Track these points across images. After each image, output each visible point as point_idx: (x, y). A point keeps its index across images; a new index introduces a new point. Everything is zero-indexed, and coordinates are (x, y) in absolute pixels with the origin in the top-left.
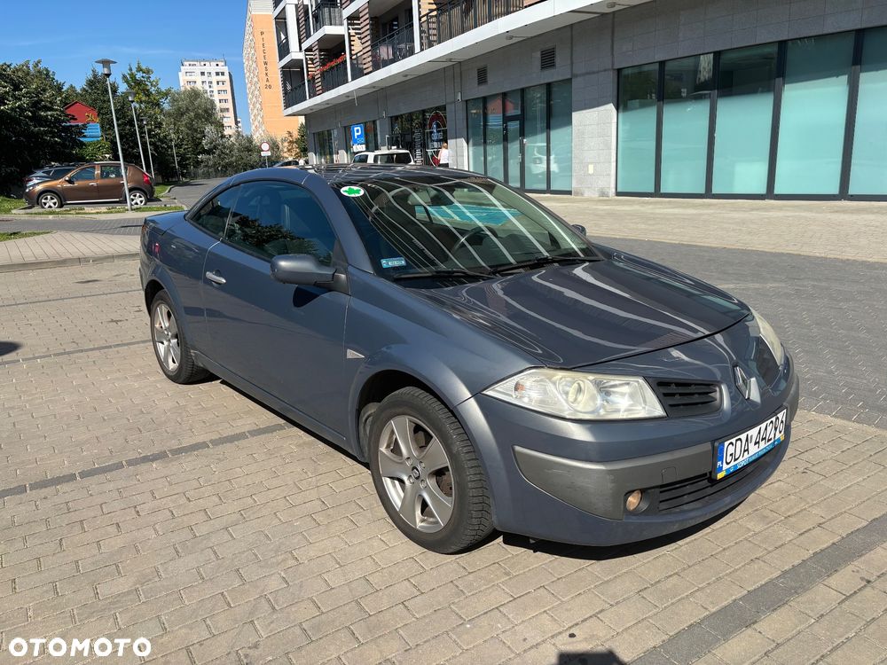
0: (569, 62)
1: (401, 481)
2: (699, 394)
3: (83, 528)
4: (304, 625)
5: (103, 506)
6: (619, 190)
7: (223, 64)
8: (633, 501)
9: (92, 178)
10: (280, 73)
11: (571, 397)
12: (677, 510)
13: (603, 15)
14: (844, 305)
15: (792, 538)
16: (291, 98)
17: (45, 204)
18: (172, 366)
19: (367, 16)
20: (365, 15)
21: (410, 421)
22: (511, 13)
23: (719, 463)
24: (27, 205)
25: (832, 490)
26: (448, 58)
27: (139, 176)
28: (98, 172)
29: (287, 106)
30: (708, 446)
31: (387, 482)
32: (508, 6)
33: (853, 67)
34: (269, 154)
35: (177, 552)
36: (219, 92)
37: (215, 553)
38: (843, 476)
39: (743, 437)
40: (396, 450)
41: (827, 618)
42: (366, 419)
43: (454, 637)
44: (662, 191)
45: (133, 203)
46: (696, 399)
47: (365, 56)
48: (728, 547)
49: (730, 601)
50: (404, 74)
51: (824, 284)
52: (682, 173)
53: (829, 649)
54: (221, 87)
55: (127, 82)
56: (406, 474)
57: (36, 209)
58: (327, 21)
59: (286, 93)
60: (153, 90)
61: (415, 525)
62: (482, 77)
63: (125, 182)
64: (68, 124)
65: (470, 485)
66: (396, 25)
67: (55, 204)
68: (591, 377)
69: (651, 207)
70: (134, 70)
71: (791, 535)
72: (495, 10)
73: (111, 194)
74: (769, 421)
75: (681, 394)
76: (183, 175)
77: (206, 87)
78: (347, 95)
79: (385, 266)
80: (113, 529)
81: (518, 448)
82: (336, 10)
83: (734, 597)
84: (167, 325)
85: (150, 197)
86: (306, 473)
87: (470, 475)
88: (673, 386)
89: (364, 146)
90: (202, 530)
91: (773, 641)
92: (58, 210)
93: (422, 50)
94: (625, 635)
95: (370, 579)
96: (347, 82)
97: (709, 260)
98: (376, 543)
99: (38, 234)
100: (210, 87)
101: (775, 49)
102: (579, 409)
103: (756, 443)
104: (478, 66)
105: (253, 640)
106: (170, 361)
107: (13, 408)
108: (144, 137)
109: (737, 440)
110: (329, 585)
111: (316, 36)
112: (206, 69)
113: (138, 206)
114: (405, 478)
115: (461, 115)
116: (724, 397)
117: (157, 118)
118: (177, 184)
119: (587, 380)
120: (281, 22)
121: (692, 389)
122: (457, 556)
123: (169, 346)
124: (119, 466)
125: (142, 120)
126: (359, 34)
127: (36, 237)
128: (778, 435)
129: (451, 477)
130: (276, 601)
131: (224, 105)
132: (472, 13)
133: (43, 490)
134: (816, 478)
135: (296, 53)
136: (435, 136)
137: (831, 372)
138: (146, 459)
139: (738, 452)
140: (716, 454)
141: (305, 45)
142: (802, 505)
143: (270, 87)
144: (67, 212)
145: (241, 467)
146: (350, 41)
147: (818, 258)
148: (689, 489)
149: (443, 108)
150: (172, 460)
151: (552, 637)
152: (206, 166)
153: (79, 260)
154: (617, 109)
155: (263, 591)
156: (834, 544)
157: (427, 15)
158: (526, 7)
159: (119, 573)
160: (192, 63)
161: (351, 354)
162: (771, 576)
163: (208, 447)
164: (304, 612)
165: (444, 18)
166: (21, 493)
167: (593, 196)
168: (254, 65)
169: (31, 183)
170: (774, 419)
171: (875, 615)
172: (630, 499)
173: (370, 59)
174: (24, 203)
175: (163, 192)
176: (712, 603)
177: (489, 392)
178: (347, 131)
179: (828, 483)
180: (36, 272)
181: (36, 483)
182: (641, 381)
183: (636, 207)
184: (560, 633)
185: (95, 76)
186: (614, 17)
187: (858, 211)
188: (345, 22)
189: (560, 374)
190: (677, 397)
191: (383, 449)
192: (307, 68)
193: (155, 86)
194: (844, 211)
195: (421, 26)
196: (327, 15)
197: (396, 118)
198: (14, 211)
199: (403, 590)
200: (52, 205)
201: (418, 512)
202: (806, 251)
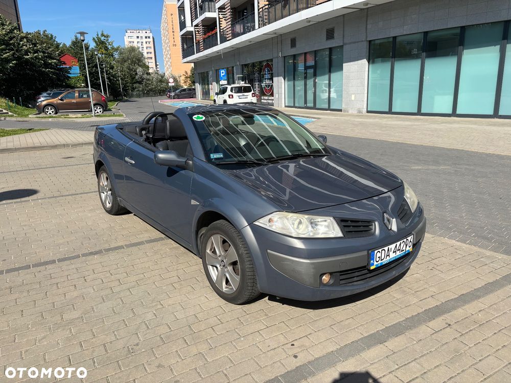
0: (342, 36)
1: (217, 267)
2: (364, 226)
3: (58, 287)
4: (162, 336)
5: (69, 277)
6: (368, 110)
7: (149, 32)
8: (326, 278)
9: (74, 98)
10: (180, 39)
11: (296, 226)
12: (350, 284)
13: (361, 9)
14: (480, 180)
15: (415, 302)
16: (186, 53)
17: (47, 112)
18: (108, 205)
19: (229, 7)
20: (228, 7)
21: (221, 237)
22: (309, 8)
23: (372, 261)
24: (37, 112)
25: (443, 279)
26: (274, 32)
27: (99, 97)
28: (77, 94)
29: (184, 57)
30: (365, 253)
31: (210, 268)
32: (307, 4)
33: (503, 41)
34: (173, 84)
35: (103, 300)
36: (147, 48)
37: (122, 301)
38: (451, 272)
39: (386, 248)
40: (214, 252)
41: (423, 341)
42: (201, 236)
43: (234, 344)
44: (393, 111)
45: (96, 112)
46: (362, 229)
47: (228, 30)
48: (381, 306)
49: (375, 331)
50: (250, 41)
51: (472, 167)
52: (405, 101)
53: (420, 356)
54: (148, 45)
55: (96, 42)
56: (219, 264)
57: (42, 115)
58: (207, 9)
59: (183, 50)
60: (109, 47)
61: (223, 290)
62: (293, 43)
63: (91, 100)
64: (61, 67)
65: (247, 270)
66: (245, 13)
67: (53, 112)
68: (306, 216)
69: (385, 120)
70: (100, 36)
71: (415, 300)
72: (300, 6)
73: (84, 107)
74: (402, 241)
75: (353, 226)
76: (125, 96)
77: (139, 45)
78: (217, 52)
79: (212, 157)
80: (73, 288)
81: (269, 251)
82: (213, 3)
83: (378, 330)
84: (106, 184)
85: (105, 109)
86: (172, 263)
87: (247, 265)
88: (349, 222)
89: (226, 81)
90: (116, 290)
91: (392, 351)
92: (54, 115)
93: (259, 28)
94: (319, 346)
95: (198, 316)
96: (217, 45)
97: (412, 152)
98: (203, 298)
99: (43, 130)
100: (142, 45)
101: (458, 31)
102: (300, 232)
103: (394, 252)
104: (292, 37)
105: (136, 341)
106: (107, 202)
107: (25, 225)
108: (103, 74)
109: (382, 250)
110: (176, 318)
111: (201, 18)
112: (140, 35)
113: (99, 114)
114: (218, 266)
115: (281, 64)
116: (377, 228)
117: (111, 64)
118: (121, 100)
119: (305, 218)
120: (181, 9)
121: (360, 224)
122: (243, 306)
123: (107, 195)
124: (78, 256)
125: (102, 65)
126: (225, 17)
127: (41, 132)
128: (408, 248)
129: (239, 266)
130: (150, 325)
131: (149, 55)
132: (288, 6)
133: (39, 267)
134: (437, 272)
135: (189, 28)
136: (266, 76)
137: (462, 217)
138: (92, 254)
139: (383, 256)
140: (370, 257)
141: (194, 23)
142: (425, 286)
143: (175, 45)
144: (59, 117)
145: (139, 259)
146: (220, 21)
147: (473, 152)
148: (357, 274)
149: (272, 60)
150: (105, 255)
151: (283, 345)
152: (138, 90)
153: (64, 146)
154: (369, 63)
155: (144, 319)
156: (437, 306)
157: (262, 8)
158: (317, 5)
159: (74, 309)
160: (132, 31)
161: (193, 202)
162: (399, 320)
163: (124, 248)
164: (163, 330)
165: (272, 10)
166: (28, 269)
167: (354, 112)
168: (167, 33)
169: (40, 100)
170: (405, 240)
171: (448, 341)
172: (324, 277)
173: (230, 32)
174: (35, 111)
175: (113, 106)
176: (366, 332)
177: (256, 223)
178: (217, 72)
179: (442, 276)
180: (40, 152)
181: (36, 264)
182: (332, 218)
183: (377, 120)
184: (287, 344)
185: (77, 39)
186: (368, 11)
187: (503, 125)
188: (217, 10)
189: (291, 215)
190: (352, 227)
191: (208, 251)
192: (196, 36)
193: (111, 45)
194: (494, 125)
195: (259, 13)
196: (207, 6)
197: (246, 65)
198: (30, 116)
199: (213, 321)
200: (51, 113)
201: (224, 283)
202: (467, 148)
